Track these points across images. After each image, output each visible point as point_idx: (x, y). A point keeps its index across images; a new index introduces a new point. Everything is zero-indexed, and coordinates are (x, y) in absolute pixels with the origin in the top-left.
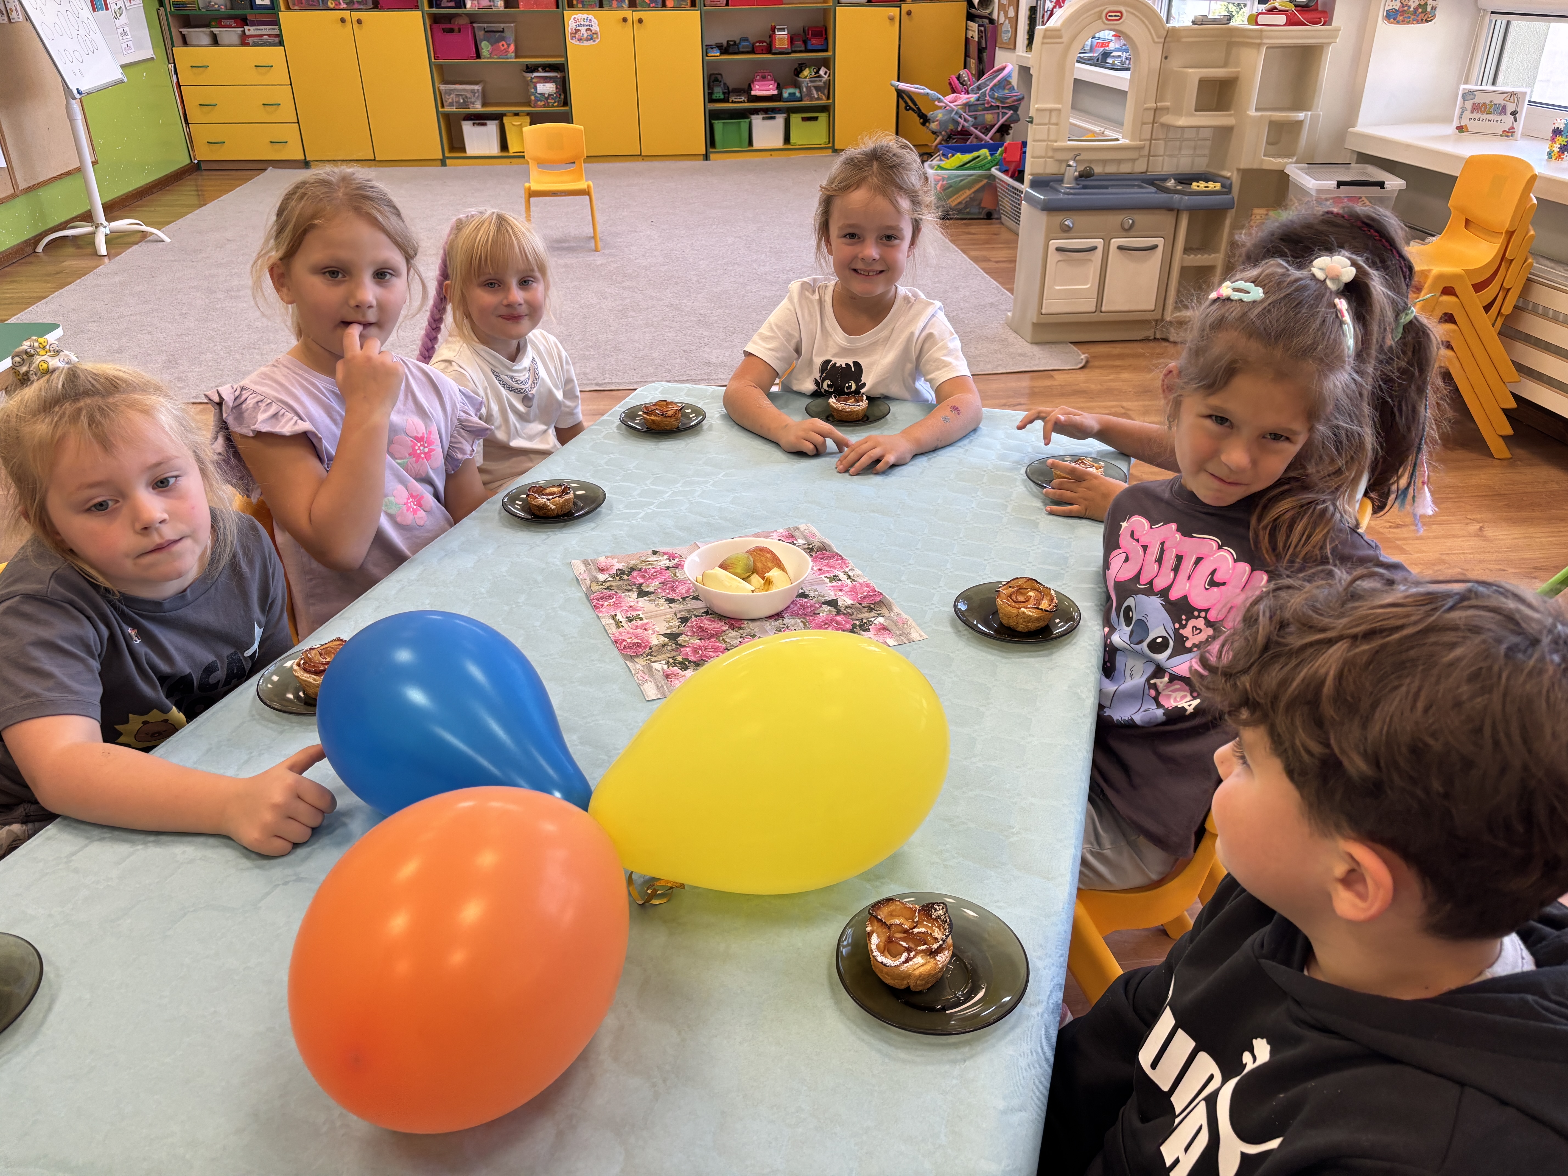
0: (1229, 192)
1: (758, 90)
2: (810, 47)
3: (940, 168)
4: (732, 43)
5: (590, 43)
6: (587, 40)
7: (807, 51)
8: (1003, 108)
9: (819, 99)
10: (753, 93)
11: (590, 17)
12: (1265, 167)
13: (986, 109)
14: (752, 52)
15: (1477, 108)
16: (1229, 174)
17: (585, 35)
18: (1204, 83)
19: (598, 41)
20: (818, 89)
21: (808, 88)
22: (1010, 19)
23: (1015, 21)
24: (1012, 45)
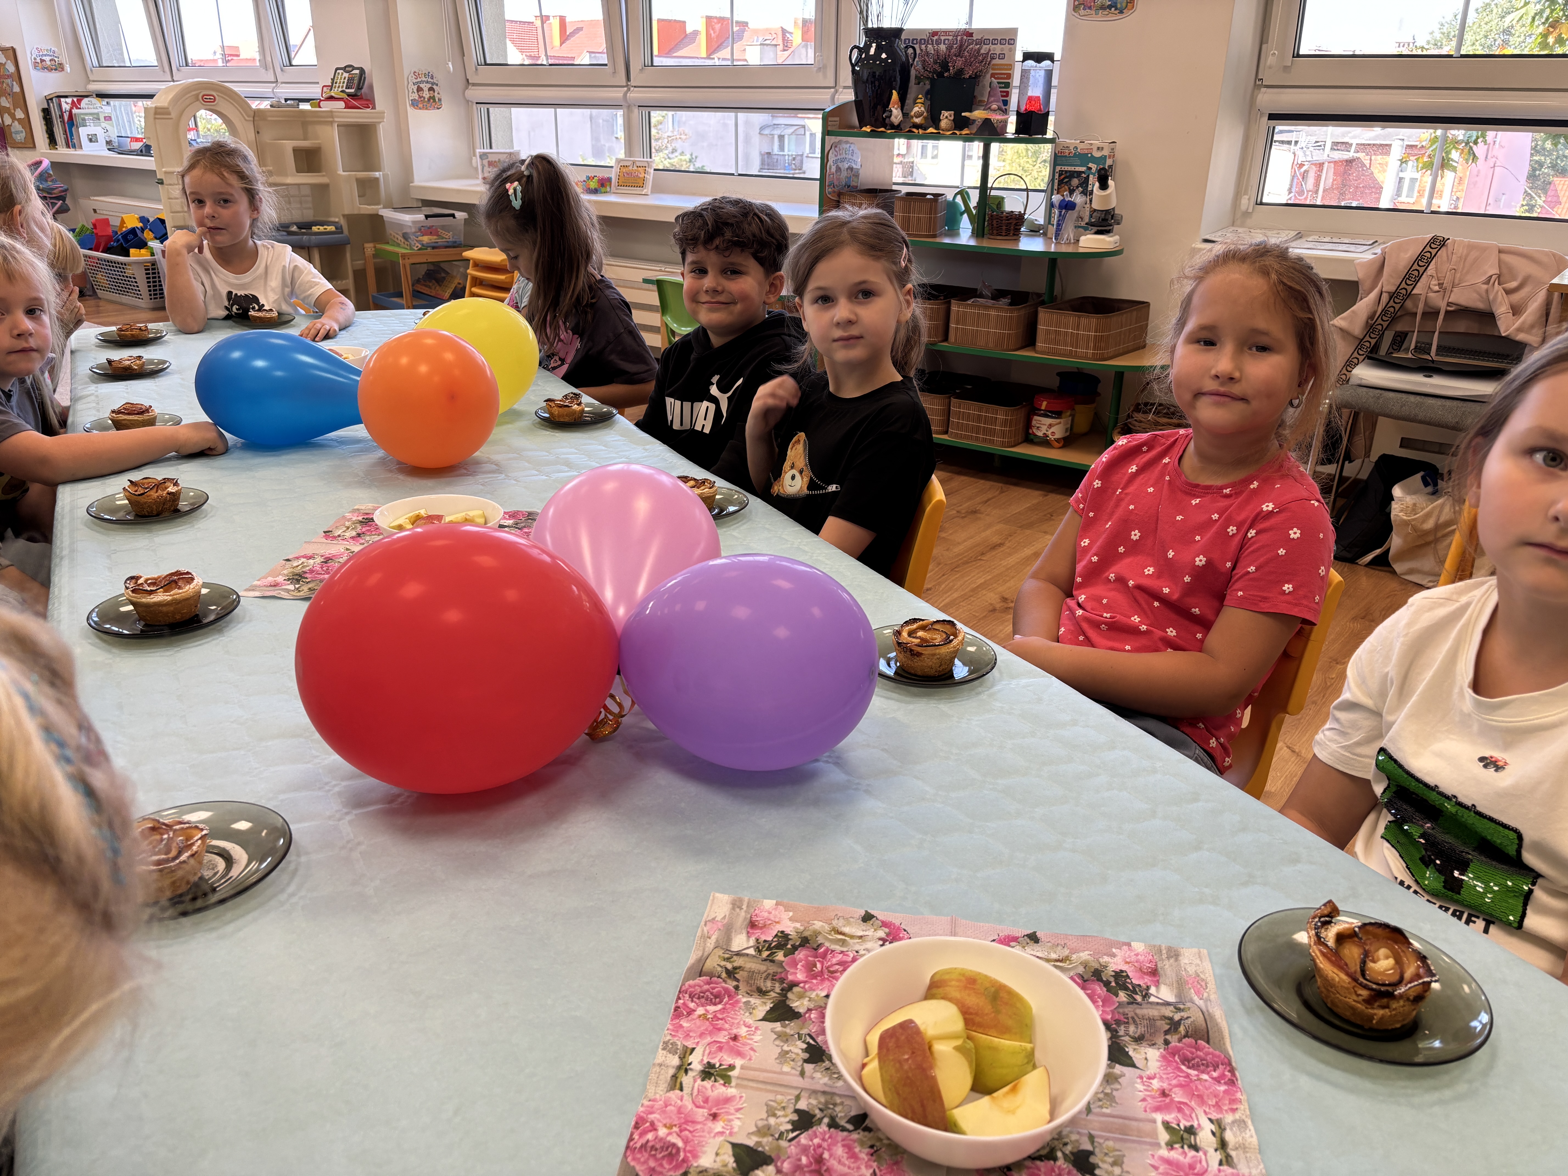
0: (342, 233)
12: (362, 212)
15: (491, 164)
16: (337, 220)
22: (19, 120)
23: (27, 123)
24: (30, 144)
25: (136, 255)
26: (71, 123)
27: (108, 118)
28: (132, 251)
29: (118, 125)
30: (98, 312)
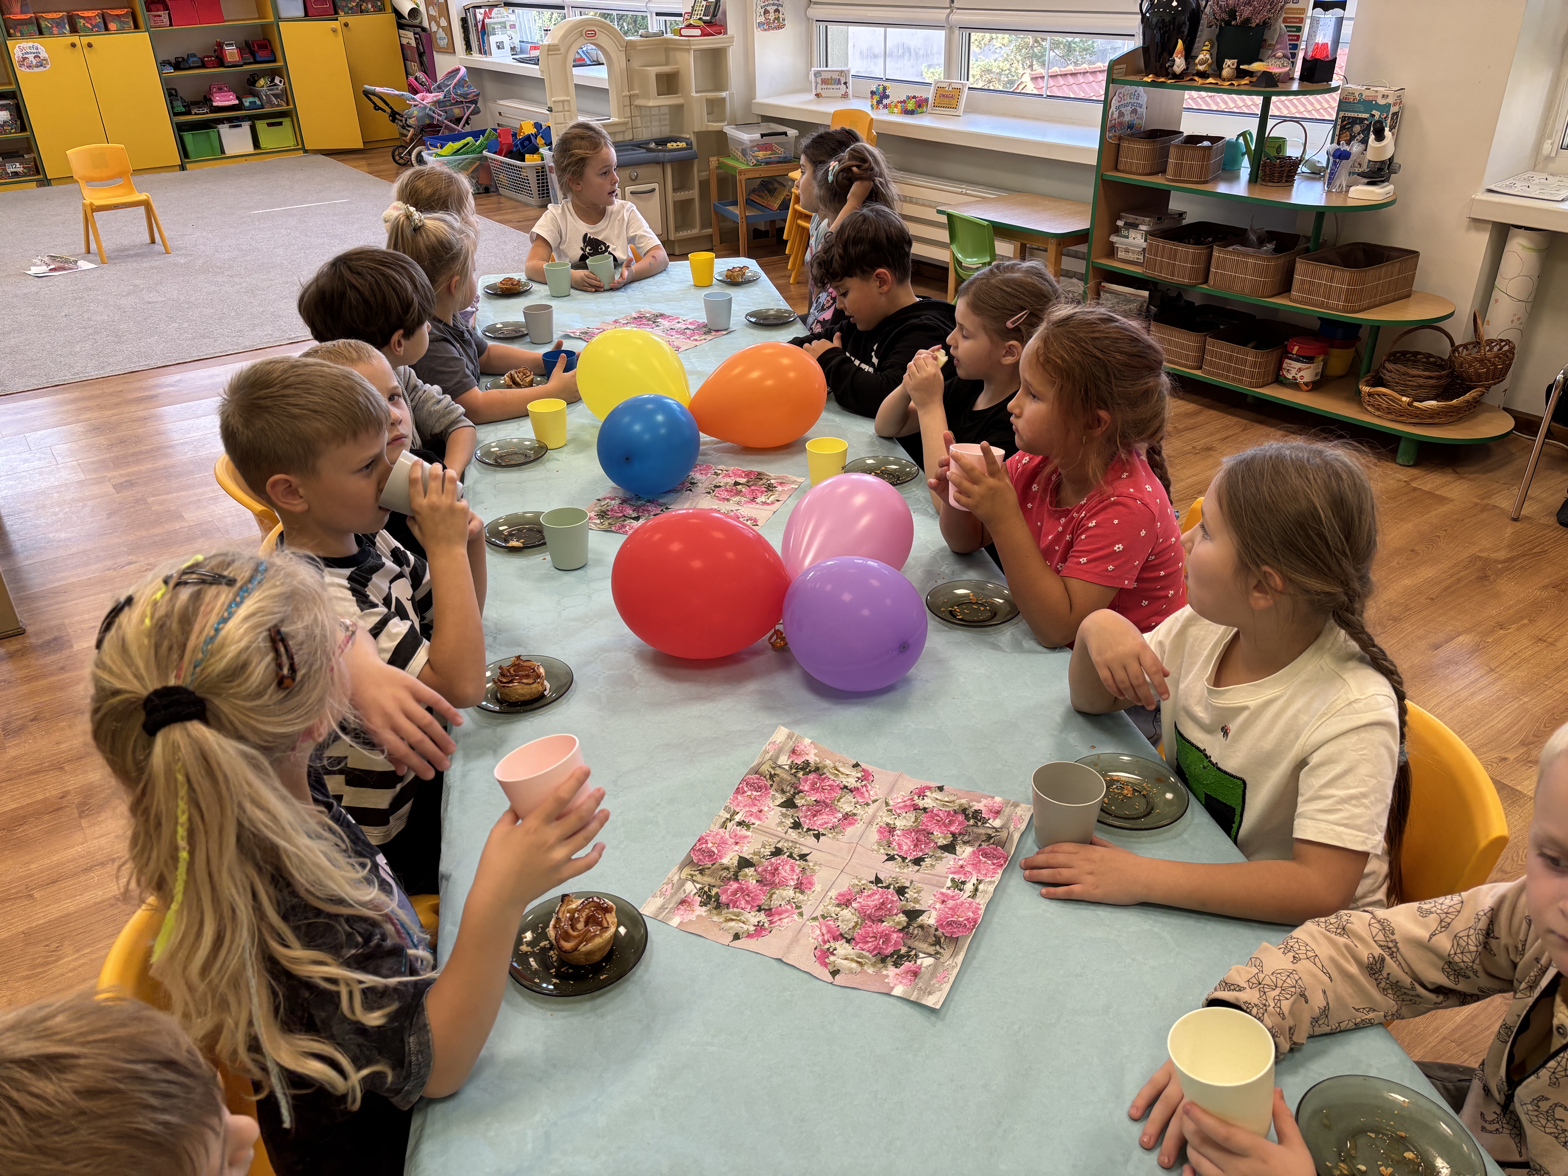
0: (691, 148)
1: (218, 101)
2: (259, 59)
4: (181, 60)
5: (42, 69)
6: (37, 66)
7: (256, 62)
8: (466, 103)
9: (278, 105)
10: (215, 104)
11: (35, 44)
12: (710, 129)
13: (452, 104)
14: (203, 66)
15: (824, 82)
16: (688, 136)
17: (34, 62)
18: (659, 76)
19: (49, 66)
20: (276, 96)
21: (266, 95)
22: (443, 28)
23: (449, 30)
24: (451, 49)
25: (531, 160)
26: (484, 31)
27: (513, 26)
28: (527, 156)
29: (521, 31)
30: (499, 209)
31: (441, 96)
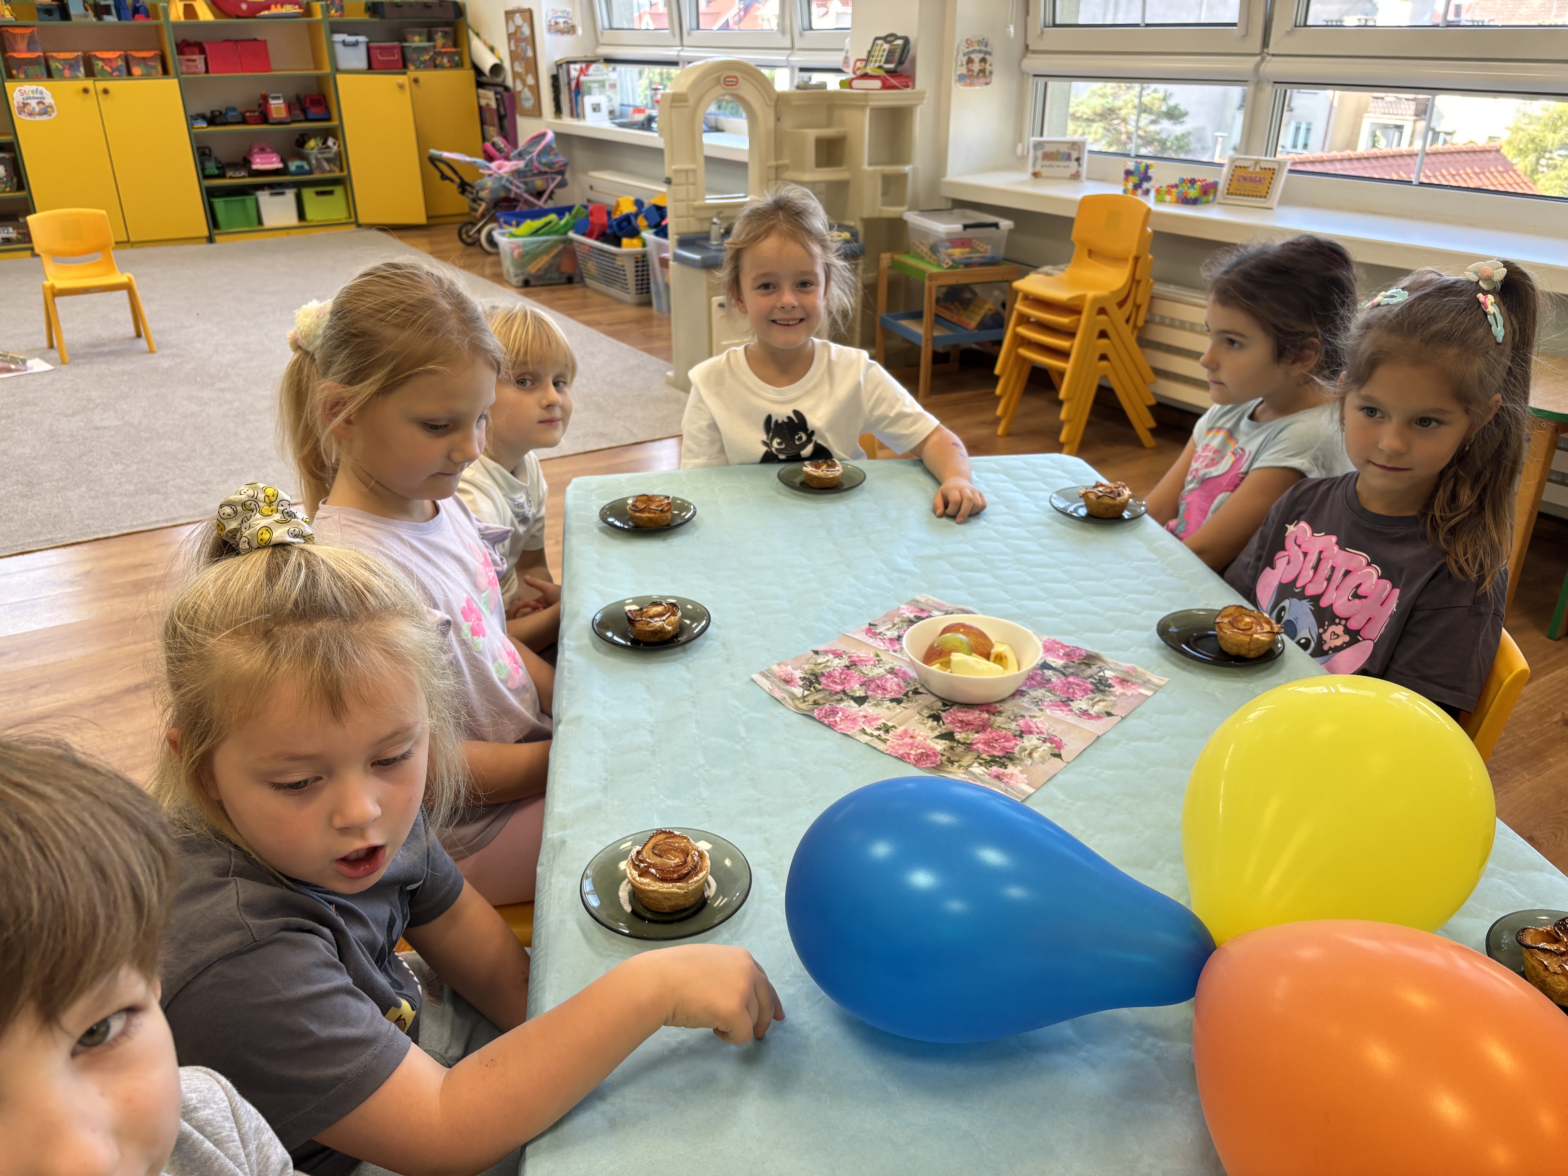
1: (259, 163)
2: (311, 116)
3: (512, 235)
4: (217, 113)
5: (45, 118)
6: (40, 114)
7: (307, 120)
8: (552, 173)
9: (330, 171)
10: (254, 167)
11: (40, 88)
12: (884, 215)
13: (534, 175)
14: (243, 122)
15: (1047, 156)
17: (37, 109)
18: (818, 141)
19: (54, 115)
20: (328, 160)
21: (317, 159)
22: (530, 87)
23: (536, 90)
24: (537, 112)
25: (629, 246)
26: (578, 90)
27: (613, 86)
28: (625, 241)
29: (621, 92)
31: (521, 164)
